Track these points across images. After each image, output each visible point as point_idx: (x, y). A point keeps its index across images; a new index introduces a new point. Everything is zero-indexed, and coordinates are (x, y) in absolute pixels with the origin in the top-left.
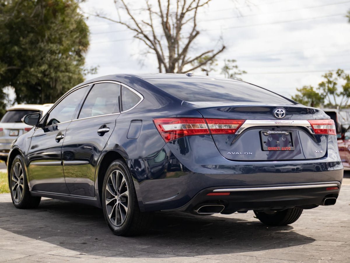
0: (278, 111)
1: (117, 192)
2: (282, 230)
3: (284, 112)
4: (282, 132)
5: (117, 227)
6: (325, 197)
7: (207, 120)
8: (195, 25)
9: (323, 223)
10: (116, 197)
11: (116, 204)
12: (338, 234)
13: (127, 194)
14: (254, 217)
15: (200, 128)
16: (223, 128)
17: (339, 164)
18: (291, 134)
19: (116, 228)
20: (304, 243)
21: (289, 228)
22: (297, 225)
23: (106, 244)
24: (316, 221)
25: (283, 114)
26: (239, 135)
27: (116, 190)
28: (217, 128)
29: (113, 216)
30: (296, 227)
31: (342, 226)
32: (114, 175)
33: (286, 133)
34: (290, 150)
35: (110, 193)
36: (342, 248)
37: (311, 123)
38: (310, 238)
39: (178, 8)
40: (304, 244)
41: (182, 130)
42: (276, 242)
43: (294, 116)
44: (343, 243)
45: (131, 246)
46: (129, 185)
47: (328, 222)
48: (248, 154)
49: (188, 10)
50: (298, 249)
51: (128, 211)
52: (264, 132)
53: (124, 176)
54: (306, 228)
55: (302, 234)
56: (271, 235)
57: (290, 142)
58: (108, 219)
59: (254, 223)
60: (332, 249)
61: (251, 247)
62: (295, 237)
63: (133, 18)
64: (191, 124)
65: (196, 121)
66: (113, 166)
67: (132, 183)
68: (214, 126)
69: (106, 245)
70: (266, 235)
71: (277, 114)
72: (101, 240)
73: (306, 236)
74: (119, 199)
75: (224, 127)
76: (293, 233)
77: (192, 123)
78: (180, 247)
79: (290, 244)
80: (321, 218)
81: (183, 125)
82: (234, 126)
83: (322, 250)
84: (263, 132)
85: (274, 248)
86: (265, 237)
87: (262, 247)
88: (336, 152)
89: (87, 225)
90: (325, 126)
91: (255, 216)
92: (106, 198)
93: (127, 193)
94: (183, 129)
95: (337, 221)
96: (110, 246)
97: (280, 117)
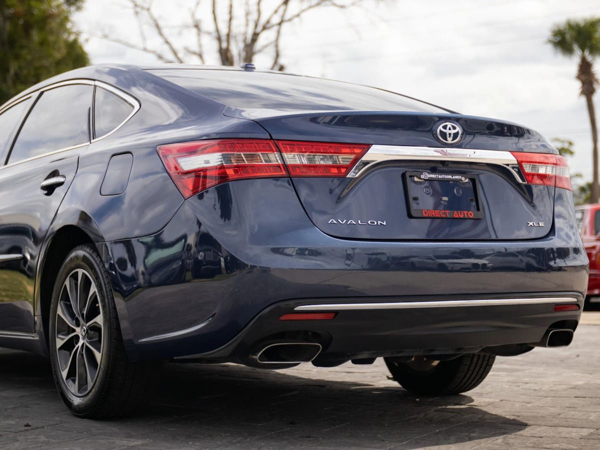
0: (445, 127)
1: (80, 319)
2: (450, 404)
3: (458, 129)
4: (454, 177)
5: (79, 399)
6: (550, 327)
7: (280, 143)
8: (278, 55)
9: (535, 390)
10: (78, 330)
11: (77, 346)
12: (573, 412)
13: (100, 323)
14: (389, 378)
15: (264, 163)
16: (317, 163)
17: (577, 254)
18: (473, 181)
19: (77, 401)
20: (503, 431)
21: (464, 400)
22: (481, 395)
23: (47, 438)
24: (518, 386)
25: (455, 136)
26: (356, 179)
27: (77, 316)
28: (304, 163)
29: (71, 374)
30: (480, 399)
31: (576, 395)
32: (73, 282)
33: (463, 179)
34: (472, 217)
35: (65, 321)
36: (592, 442)
37: (519, 160)
38: (513, 420)
39: (247, 25)
40: (504, 434)
41: (222, 167)
42: (441, 429)
43: (479, 139)
44: (592, 431)
45: (102, 441)
46: (103, 301)
47: (546, 388)
48: (376, 223)
49: (264, 28)
50: (491, 446)
51: (102, 362)
52: (413, 175)
53: (94, 282)
54: (502, 401)
55: (494, 413)
56: (426, 415)
57: (472, 200)
58: (61, 380)
59: (386, 390)
60: (571, 444)
61: (383, 441)
62: (480, 418)
63: (167, 42)
64: (242, 154)
65: (255, 147)
66: (71, 260)
67: (109, 297)
68: (297, 157)
69: (45, 439)
70: (415, 416)
71: (444, 135)
72: (38, 428)
73: (504, 416)
74: (84, 334)
75: (319, 160)
76: (474, 411)
77: (245, 151)
78: (219, 442)
79: (472, 435)
80: (527, 380)
81: (224, 156)
82: (343, 159)
83: (547, 446)
84: (411, 174)
85: (437, 444)
86: (415, 419)
87: (409, 441)
88: (571, 223)
89: (23, 396)
90: (548, 168)
91: (391, 376)
92: (58, 335)
93: (99, 319)
94: (225, 164)
95: (564, 386)
96: (53, 441)
97: (450, 140)
